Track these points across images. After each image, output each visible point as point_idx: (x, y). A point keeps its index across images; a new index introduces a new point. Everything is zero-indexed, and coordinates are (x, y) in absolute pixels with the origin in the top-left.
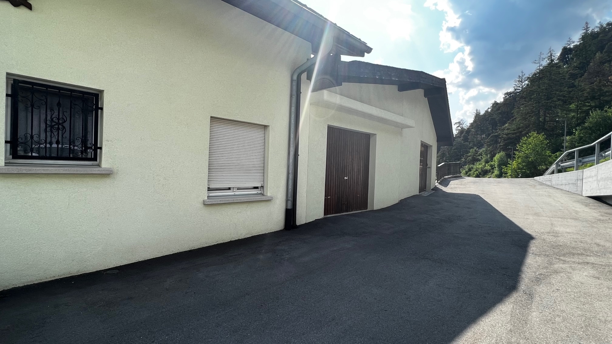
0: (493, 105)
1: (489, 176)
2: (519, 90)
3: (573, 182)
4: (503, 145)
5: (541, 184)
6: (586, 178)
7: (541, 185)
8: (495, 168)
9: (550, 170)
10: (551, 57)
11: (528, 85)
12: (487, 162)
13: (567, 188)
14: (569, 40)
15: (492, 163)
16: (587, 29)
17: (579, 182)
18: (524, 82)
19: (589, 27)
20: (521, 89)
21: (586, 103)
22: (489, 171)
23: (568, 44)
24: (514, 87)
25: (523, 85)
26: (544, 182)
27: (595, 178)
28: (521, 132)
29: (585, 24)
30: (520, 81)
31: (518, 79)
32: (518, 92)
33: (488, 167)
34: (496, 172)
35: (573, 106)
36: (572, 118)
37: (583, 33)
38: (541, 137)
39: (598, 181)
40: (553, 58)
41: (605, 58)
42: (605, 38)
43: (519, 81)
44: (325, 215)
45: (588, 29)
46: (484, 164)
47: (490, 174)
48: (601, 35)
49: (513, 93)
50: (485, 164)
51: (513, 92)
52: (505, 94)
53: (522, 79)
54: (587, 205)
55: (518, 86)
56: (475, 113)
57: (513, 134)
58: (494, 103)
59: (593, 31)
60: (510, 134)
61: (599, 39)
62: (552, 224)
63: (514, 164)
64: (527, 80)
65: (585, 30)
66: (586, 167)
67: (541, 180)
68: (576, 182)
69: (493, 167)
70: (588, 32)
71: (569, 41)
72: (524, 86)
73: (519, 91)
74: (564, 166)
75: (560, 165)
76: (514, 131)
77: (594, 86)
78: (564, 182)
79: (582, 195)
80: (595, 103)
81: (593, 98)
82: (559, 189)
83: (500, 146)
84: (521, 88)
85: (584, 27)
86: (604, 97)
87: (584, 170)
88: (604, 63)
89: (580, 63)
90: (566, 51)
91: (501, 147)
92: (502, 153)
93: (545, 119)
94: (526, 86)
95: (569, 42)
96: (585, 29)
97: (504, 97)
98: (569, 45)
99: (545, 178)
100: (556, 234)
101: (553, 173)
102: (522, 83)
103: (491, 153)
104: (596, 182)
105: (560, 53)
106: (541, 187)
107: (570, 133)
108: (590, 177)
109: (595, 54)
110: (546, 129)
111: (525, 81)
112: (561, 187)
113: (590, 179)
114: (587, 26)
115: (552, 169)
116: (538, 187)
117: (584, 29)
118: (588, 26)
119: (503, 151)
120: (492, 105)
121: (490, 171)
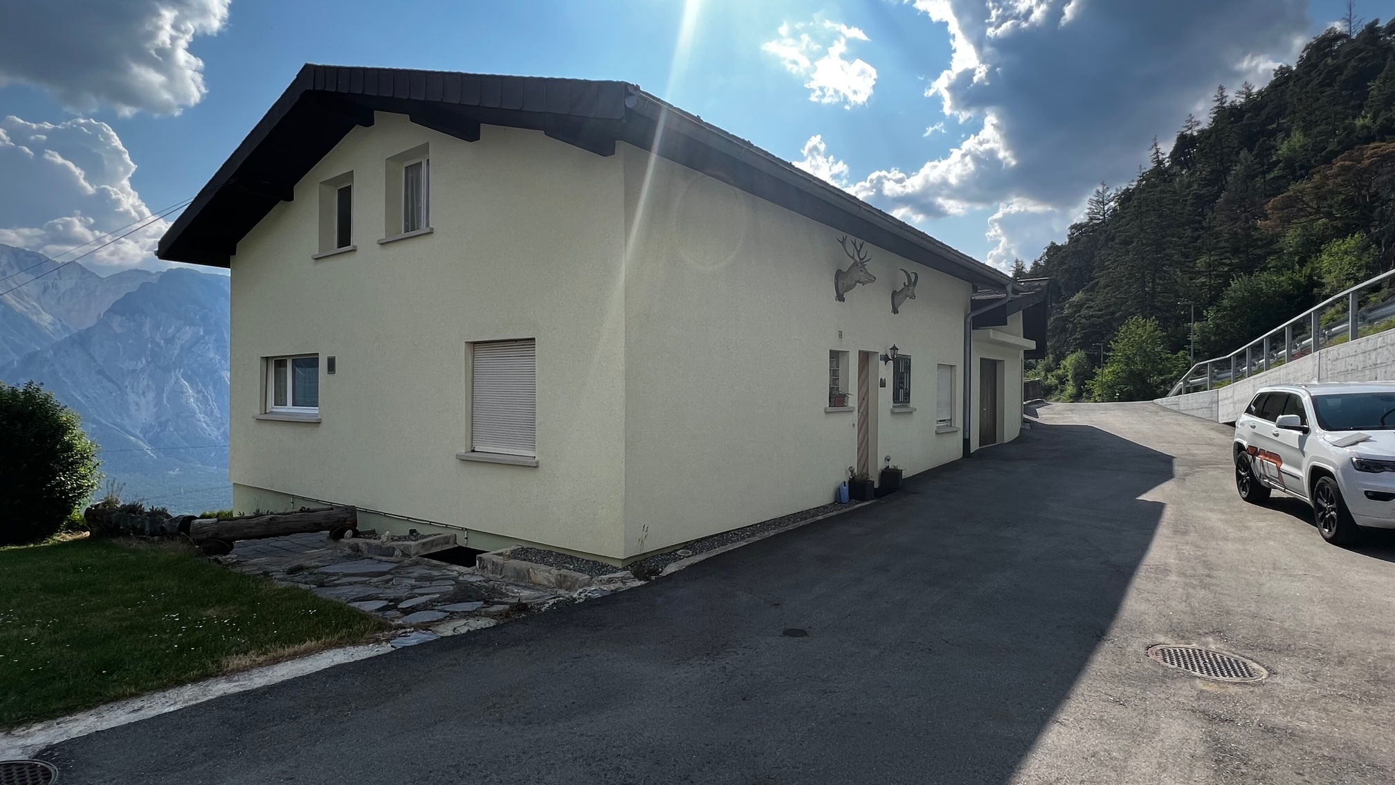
0: (1049, 249)
1: (1057, 398)
2: (1099, 219)
3: (1206, 405)
4: (1082, 337)
5: (1165, 409)
6: (1221, 400)
7: (1164, 411)
8: (1068, 380)
9: (1175, 390)
10: (1158, 157)
11: (1115, 210)
12: (1048, 370)
13: (1199, 414)
14: (1189, 118)
15: (1060, 372)
16: (1222, 99)
17: (1213, 405)
18: (1107, 204)
19: (1226, 96)
20: (1101, 218)
21: (1225, 259)
22: (1054, 388)
23: (1187, 126)
24: (1088, 214)
25: (1106, 208)
26: (1169, 407)
27: (1231, 401)
28: (1113, 313)
29: (1217, 89)
30: (1100, 202)
31: (1096, 198)
32: (1097, 224)
33: (1052, 381)
34: (1070, 389)
35: (1201, 263)
36: (1202, 286)
37: (1216, 108)
38: (1151, 324)
39: (1234, 403)
40: (1161, 157)
41: (1255, 166)
42: (1255, 121)
43: (1098, 202)
44: (980, 446)
45: (1224, 101)
46: (1043, 373)
47: (1057, 392)
48: (1249, 115)
49: (1086, 225)
50: (1046, 375)
51: (1088, 223)
52: (1072, 227)
53: (1103, 198)
54: (1223, 432)
55: (1096, 211)
56: (1014, 268)
57: (1099, 317)
58: (1051, 247)
59: (1233, 104)
60: (1092, 316)
61: (1244, 122)
62: (1188, 449)
63: (1106, 374)
64: (1112, 201)
65: (1219, 102)
66: (1221, 385)
67: (1164, 404)
68: (1210, 406)
69: (1062, 380)
70: (1225, 105)
71: (1190, 121)
72: (1108, 211)
73: (1098, 222)
74: (1194, 383)
75: (1188, 383)
76: (1099, 310)
77: (1236, 227)
78: (1195, 406)
79: (1218, 422)
80: (1240, 258)
81: (1236, 251)
82: (1188, 415)
83: (1075, 339)
84: (1101, 216)
85: (1216, 96)
86: (1255, 249)
87: (1220, 389)
88: (1254, 177)
89: (1212, 172)
90: (1185, 142)
91: (1078, 341)
92: (1081, 354)
93: (1153, 288)
94: (1111, 212)
95: (1190, 123)
96: (1218, 100)
97: (1070, 233)
98: (1190, 128)
99: (1170, 400)
100: (1193, 455)
101: (1180, 393)
102: (1103, 205)
103: (1056, 352)
104: (1232, 405)
105: (1174, 145)
106: (1165, 413)
107: (1199, 317)
108: (1226, 399)
109: (1238, 153)
110: (1158, 308)
111: (1110, 202)
112: (1192, 413)
113: (1226, 402)
114: (1221, 94)
115: (1179, 388)
116: (1162, 413)
117: (1216, 99)
118: (1224, 94)
119: (1081, 349)
120: (1046, 250)
121: (1057, 388)
